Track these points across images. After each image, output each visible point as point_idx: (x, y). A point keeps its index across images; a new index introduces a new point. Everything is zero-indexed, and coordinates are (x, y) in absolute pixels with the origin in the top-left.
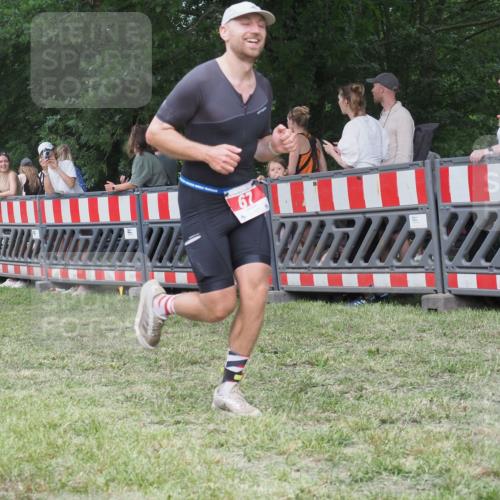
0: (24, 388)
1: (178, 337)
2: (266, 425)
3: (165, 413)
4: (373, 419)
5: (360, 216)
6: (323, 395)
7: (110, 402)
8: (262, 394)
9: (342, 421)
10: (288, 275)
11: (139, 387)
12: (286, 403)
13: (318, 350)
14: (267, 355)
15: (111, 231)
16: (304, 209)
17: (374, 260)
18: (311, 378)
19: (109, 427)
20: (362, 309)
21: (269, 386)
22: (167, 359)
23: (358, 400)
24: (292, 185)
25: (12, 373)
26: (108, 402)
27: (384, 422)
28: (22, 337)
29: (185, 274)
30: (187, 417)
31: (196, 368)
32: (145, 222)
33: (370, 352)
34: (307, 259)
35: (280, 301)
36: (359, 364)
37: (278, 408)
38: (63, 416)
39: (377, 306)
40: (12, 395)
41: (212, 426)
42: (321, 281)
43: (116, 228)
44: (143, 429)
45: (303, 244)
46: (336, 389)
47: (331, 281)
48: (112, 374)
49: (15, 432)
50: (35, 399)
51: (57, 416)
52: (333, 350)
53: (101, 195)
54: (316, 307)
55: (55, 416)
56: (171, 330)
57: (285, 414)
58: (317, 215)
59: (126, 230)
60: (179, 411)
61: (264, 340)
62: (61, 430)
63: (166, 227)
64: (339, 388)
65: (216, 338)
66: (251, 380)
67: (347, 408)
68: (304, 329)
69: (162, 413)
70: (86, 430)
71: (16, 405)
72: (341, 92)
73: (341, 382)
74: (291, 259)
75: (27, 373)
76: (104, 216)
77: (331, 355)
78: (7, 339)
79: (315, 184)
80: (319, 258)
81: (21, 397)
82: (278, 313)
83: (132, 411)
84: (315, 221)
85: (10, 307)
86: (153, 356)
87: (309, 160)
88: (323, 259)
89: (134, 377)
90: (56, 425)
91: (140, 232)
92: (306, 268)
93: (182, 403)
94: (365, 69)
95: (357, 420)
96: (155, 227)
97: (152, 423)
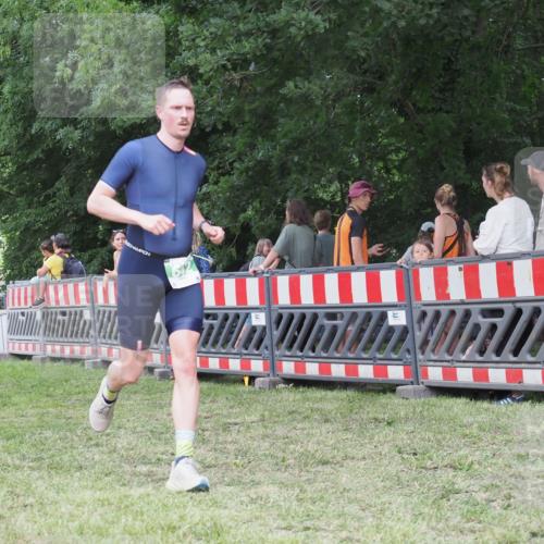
0: (141, 485)
1: (308, 434)
2: (404, 535)
3: (293, 517)
4: (522, 532)
5: (510, 305)
6: (467, 503)
7: (233, 504)
8: (400, 500)
9: (488, 532)
10: (429, 368)
11: (265, 488)
12: (426, 510)
13: (461, 453)
14: (405, 456)
15: (238, 316)
16: (448, 296)
17: (524, 354)
18: (453, 483)
19: (233, 531)
20: (510, 408)
21: (406, 491)
22: (295, 459)
23: (505, 509)
24: (435, 270)
25: (127, 468)
26: (231, 504)
27: (534, 535)
28: (139, 429)
29: (317, 365)
30: (317, 523)
31: (328, 469)
32: (274, 306)
33: (520, 457)
34: (450, 351)
35: (420, 397)
36: (507, 469)
37: (417, 516)
38: (182, 518)
39: (527, 405)
40: (128, 493)
41: (344, 534)
42: (465, 376)
43: (242, 313)
44: (270, 535)
45: (446, 334)
46: (481, 496)
47: (476, 376)
48: (236, 473)
49: (130, 534)
50: (152, 498)
51: (175, 517)
52: (477, 453)
53: (228, 277)
54: (459, 404)
55: (174, 517)
56: (299, 426)
57: (425, 523)
58: (462, 303)
59: (253, 315)
60: (308, 516)
61: (402, 439)
62: (181, 532)
63: (297, 313)
64: (484, 496)
65: (350, 436)
66: (388, 483)
67: (494, 518)
68: (446, 428)
69: (290, 517)
70: (207, 535)
71: (132, 505)
72: (485, 172)
73: (487, 489)
74: (433, 351)
75: (144, 469)
76: (231, 300)
77: (475, 458)
78: (122, 431)
79: (460, 269)
80: (463, 351)
81: (137, 495)
82: (418, 410)
83: (257, 514)
84: (460, 310)
85: (126, 396)
86: (281, 455)
87: (454, 243)
88: (468, 351)
89: (259, 476)
90: (174, 528)
91: (269, 318)
92: (448, 361)
93: (312, 508)
94: (515, 143)
95: (505, 531)
96: (285, 313)
97: (278, 528)
